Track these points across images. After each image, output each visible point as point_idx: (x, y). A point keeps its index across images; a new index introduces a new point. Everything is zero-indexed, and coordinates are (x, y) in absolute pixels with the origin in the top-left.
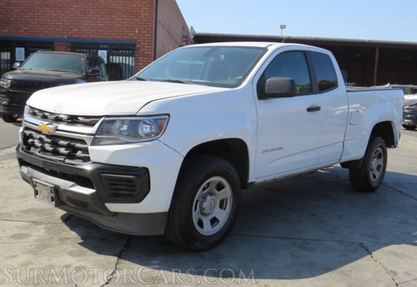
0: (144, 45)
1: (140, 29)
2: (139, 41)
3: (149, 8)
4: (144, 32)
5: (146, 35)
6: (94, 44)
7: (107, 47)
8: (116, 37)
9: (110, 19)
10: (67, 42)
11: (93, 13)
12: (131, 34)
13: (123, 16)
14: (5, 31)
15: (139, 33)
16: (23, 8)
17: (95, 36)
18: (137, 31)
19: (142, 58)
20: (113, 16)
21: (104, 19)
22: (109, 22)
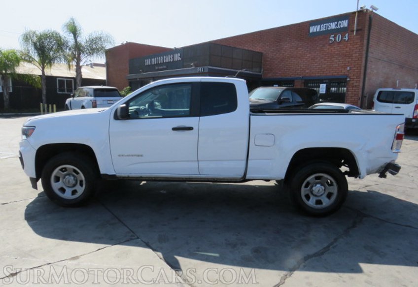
0: (353, 79)
1: (351, 66)
2: (350, 75)
3: (359, 49)
4: (354, 68)
5: (355, 71)
6: (318, 80)
7: (327, 81)
8: (333, 74)
9: (331, 61)
10: (302, 80)
11: (319, 58)
12: (344, 71)
13: (340, 58)
14: (270, 75)
15: (350, 69)
16: (279, 60)
17: (319, 75)
18: (348, 68)
19: (351, 88)
20: (333, 59)
21: (326, 62)
22: (329, 63)
